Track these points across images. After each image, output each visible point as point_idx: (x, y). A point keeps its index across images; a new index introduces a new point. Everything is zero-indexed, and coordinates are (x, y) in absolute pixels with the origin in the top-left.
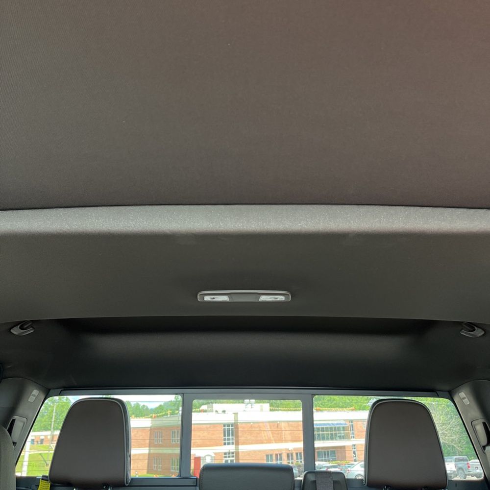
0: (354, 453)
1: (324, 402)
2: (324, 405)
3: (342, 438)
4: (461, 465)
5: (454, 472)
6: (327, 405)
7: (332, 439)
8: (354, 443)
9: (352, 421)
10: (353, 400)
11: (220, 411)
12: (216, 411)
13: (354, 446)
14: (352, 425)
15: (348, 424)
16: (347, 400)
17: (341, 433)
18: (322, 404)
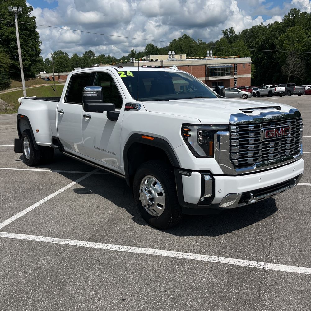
0: (235, 83)
1: (223, 53)
2: (222, 55)
3: (227, 74)
4: (290, 88)
5: (284, 92)
6: (224, 54)
7: (222, 75)
8: (236, 77)
9: (236, 64)
10: (241, 51)
11: (154, 60)
12: (152, 60)
13: (236, 78)
14: (236, 66)
15: (233, 66)
16: (237, 51)
17: (228, 72)
18: (221, 54)
